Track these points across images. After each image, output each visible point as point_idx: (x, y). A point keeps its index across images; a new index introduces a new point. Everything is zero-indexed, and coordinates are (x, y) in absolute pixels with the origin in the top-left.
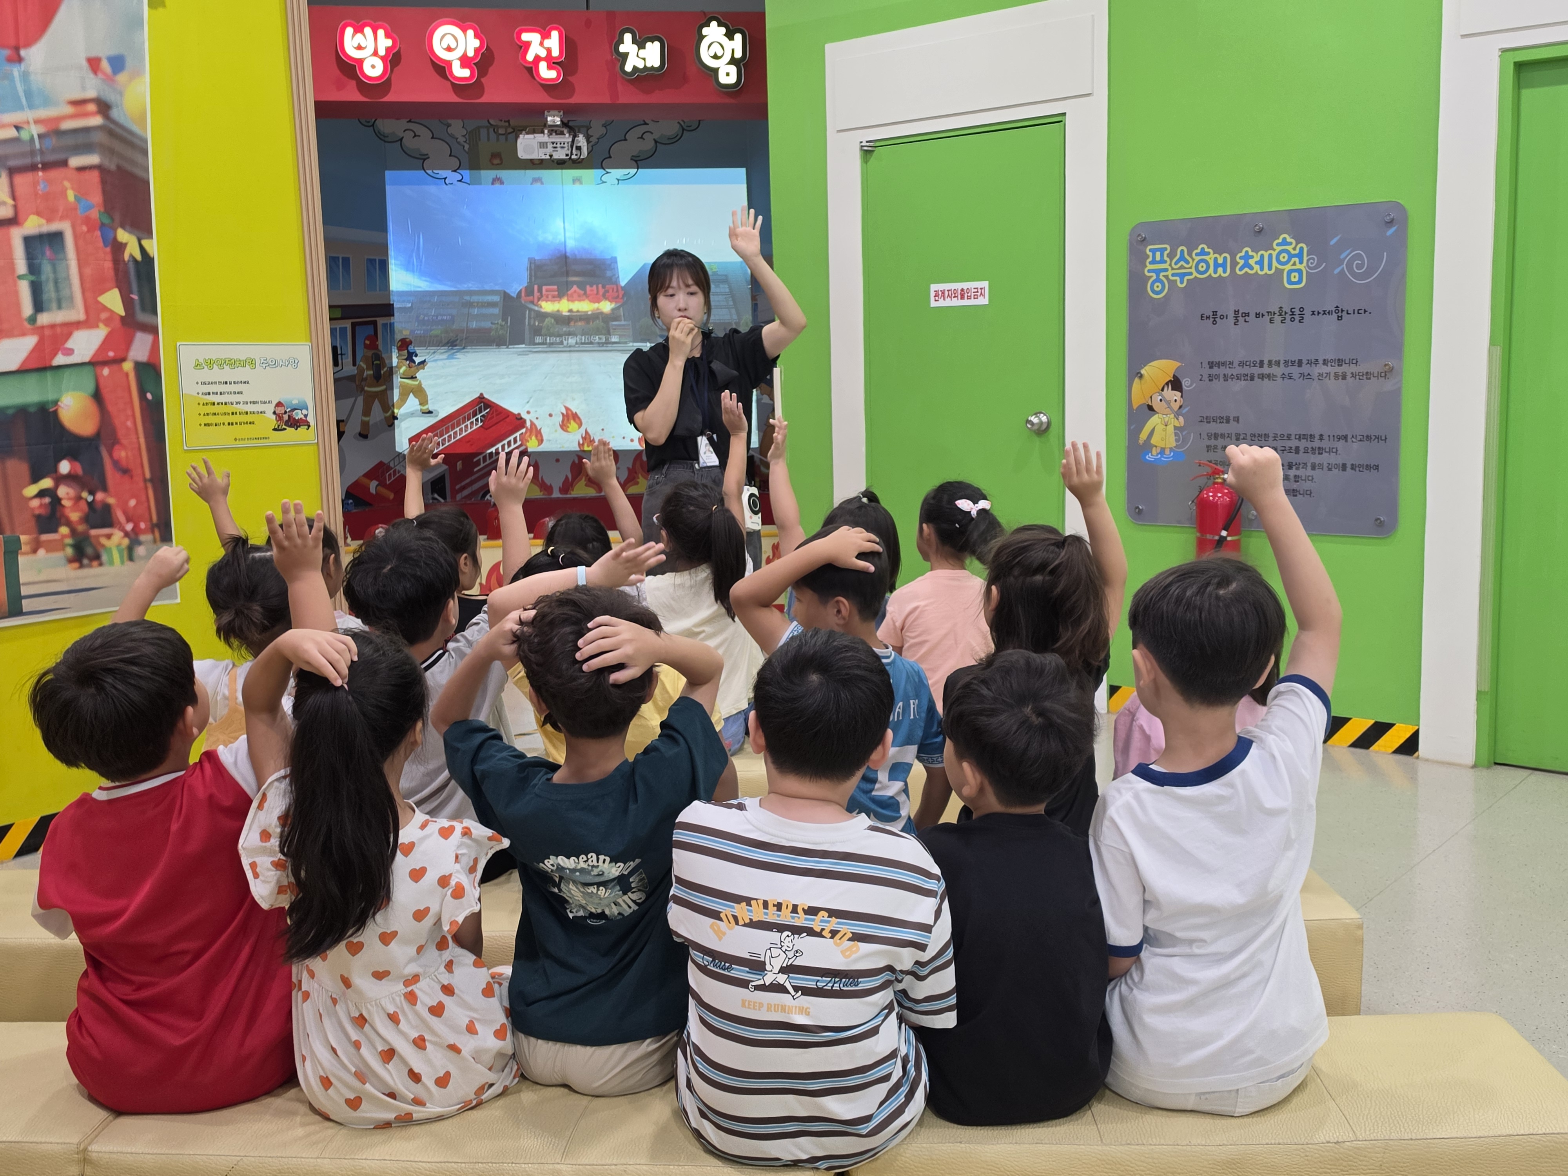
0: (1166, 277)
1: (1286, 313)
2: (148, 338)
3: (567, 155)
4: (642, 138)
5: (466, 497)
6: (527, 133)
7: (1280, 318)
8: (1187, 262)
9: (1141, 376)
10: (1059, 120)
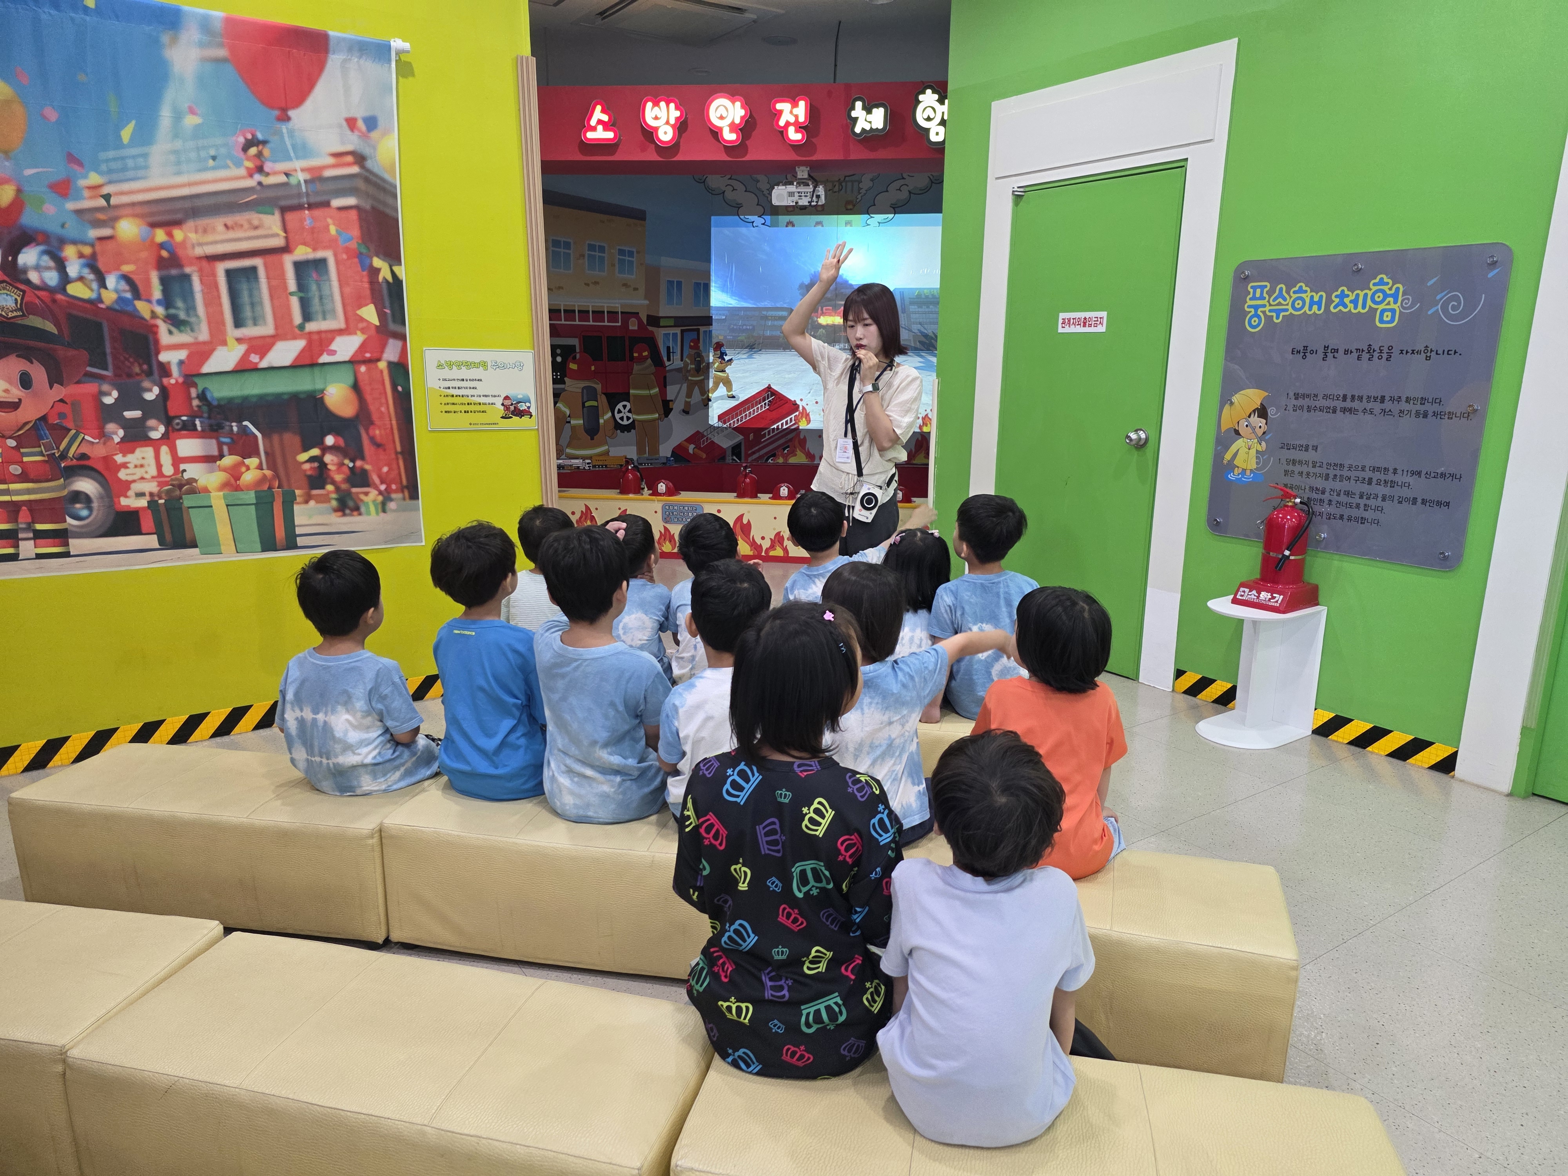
0: (1264, 312)
1: (1374, 351)
2: (399, 344)
3: (809, 202)
4: (900, 189)
5: (755, 460)
6: (783, 185)
7: (1368, 356)
8: (1284, 299)
9: (1232, 403)
10: (1181, 165)
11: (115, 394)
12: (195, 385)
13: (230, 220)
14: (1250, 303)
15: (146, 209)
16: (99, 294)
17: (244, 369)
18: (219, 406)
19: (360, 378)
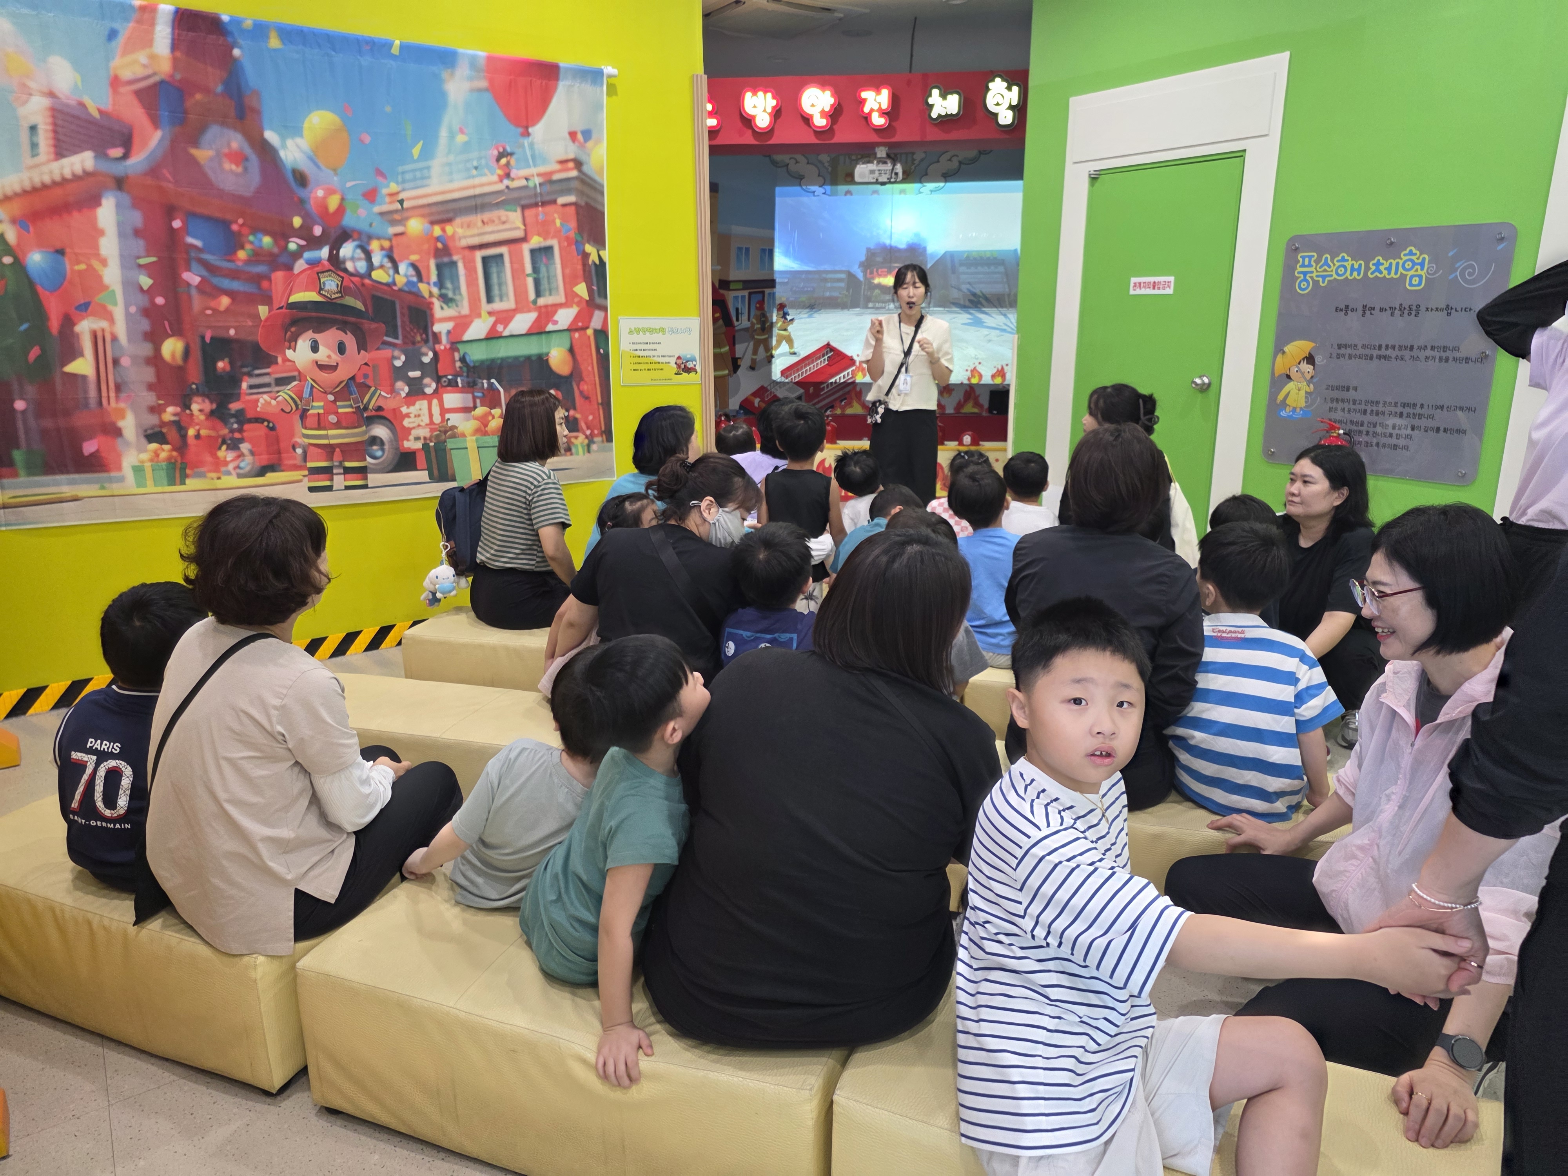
0: (1312, 278)
1: (1404, 309)
2: (602, 314)
3: (888, 177)
4: (950, 160)
6: (864, 163)
7: (1399, 313)
8: (1329, 266)
9: (1284, 352)
10: (1240, 155)
11: (403, 358)
12: (458, 350)
13: (486, 216)
14: (1300, 269)
15: (426, 211)
16: (394, 279)
17: (493, 336)
18: (474, 367)
19: (574, 342)
